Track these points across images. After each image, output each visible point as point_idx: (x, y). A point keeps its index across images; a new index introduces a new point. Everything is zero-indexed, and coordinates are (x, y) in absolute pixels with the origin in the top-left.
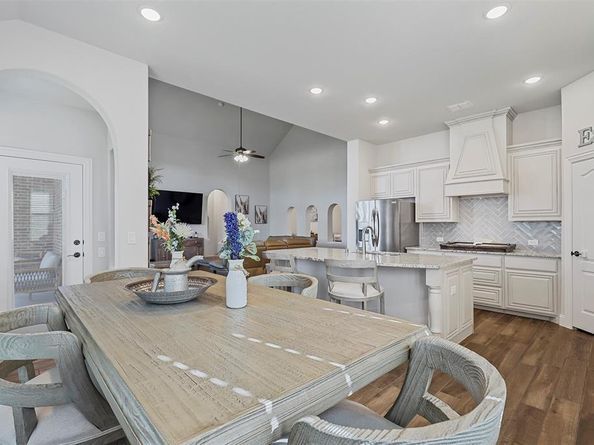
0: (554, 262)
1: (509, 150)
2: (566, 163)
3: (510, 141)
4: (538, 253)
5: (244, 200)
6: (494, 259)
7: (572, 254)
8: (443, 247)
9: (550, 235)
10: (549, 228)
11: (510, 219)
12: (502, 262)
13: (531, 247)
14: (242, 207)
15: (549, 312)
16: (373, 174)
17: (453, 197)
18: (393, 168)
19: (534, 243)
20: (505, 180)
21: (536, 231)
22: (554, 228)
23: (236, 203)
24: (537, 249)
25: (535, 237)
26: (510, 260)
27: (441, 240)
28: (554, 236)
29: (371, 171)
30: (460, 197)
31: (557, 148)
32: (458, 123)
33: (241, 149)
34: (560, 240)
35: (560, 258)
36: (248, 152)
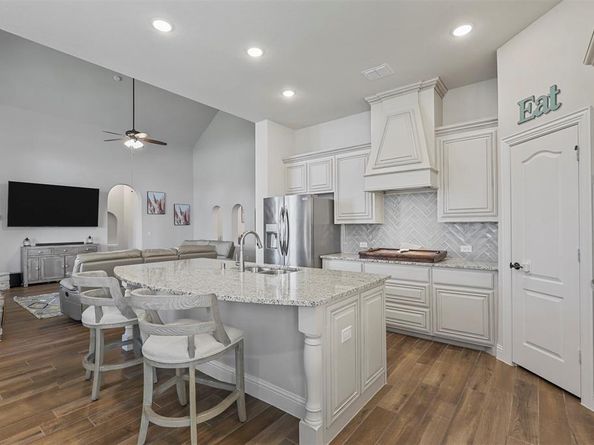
0: (490, 275)
1: (438, 133)
2: (503, 146)
3: (439, 121)
4: (472, 264)
5: (159, 197)
6: (420, 271)
7: (511, 266)
8: (363, 255)
9: (485, 239)
10: (484, 232)
11: (440, 221)
12: (430, 275)
13: (464, 255)
14: (156, 206)
15: (484, 341)
16: (289, 165)
17: (375, 192)
18: (311, 157)
19: (467, 249)
20: (432, 170)
21: (469, 235)
22: (490, 232)
23: (149, 201)
24: (471, 258)
25: (468, 242)
26: (439, 273)
27: (364, 246)
28: (489, 241)
29: (285, 161)
30: (384, 192)
31: (491, 130)
32: (379, 99)
33: (132, 133)
34: (497, 247)
35: (497, 271)
36: (142, 135)
